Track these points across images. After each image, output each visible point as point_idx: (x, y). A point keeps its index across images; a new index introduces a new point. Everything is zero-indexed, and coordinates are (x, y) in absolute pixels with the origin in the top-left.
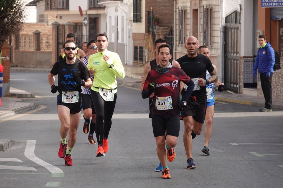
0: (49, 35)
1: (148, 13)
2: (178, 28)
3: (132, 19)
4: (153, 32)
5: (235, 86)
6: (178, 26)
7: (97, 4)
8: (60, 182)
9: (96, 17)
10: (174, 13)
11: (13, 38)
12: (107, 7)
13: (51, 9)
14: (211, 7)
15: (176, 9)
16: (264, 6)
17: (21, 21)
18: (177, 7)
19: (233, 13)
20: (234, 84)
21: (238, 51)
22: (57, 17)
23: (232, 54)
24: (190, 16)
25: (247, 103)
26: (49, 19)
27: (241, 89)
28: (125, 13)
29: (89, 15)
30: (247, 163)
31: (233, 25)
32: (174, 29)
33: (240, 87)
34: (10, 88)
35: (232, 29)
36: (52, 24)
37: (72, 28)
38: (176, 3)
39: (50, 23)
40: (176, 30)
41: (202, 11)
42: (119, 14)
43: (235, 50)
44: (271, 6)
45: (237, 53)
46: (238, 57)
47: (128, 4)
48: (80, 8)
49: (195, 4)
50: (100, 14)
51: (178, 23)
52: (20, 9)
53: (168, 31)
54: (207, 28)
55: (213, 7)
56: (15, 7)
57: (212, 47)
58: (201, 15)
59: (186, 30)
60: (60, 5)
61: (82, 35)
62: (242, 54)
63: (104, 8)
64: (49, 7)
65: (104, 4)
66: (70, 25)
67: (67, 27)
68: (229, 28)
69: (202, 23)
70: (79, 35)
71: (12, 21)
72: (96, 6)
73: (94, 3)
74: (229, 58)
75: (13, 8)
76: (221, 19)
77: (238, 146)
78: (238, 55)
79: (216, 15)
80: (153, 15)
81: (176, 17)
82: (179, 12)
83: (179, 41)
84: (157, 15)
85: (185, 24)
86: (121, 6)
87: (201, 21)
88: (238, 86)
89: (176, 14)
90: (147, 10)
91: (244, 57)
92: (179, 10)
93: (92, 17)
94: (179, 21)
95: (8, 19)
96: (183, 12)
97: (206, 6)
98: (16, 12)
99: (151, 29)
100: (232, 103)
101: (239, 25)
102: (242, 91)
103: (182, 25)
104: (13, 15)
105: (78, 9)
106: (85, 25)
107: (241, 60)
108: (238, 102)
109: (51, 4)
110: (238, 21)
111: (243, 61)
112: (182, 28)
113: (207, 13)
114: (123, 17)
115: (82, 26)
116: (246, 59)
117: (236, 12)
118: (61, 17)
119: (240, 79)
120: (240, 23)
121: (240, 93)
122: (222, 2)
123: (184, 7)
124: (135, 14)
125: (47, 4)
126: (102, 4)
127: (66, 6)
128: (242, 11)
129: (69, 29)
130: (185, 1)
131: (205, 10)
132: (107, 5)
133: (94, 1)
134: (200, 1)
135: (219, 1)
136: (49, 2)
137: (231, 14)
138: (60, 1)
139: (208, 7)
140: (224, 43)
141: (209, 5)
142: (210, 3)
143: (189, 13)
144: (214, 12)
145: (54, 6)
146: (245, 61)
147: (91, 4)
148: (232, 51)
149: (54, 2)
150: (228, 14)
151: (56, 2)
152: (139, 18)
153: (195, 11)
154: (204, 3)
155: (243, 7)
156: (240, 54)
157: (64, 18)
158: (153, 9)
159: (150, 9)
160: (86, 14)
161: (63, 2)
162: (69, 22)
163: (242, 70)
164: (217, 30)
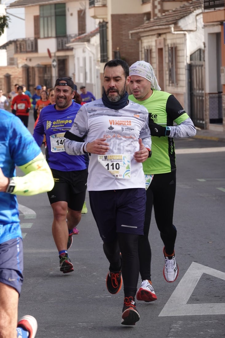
0: (20, 78)
1: (115, 53)
3: (100, 59)
5: (201, 122)
7: (65, 46)
8: (32, 224)
9: (64, 58)
10: (140, 53)
12: (75, 49)
13: (21, 52)
14: (175, 45)
15: (142, 48)
18: (143, 47)
19: (197, 50)
20: (200, 120)
21: (203, 88)
22: (26, 60)
23: (198, 91)
24: (155, 55)
25: (214, 139)
26: (19, 61)
27: (207, 125)
28: (93, 54)
29: (58, 57)
30: (214, 199)
31: (198, 62)
33: (206, 123)
35: (196, 66)
36: (23, 67)
37: (41, 70)
38: (142, 43)
39: (20, 66)
41: (167, 49)
42: (87, 55)
43: (201, 87)
45: (202, 90)
46: (203, 94)
47: (95, 44)
48: (49, 51)
49: (160, 43)
50: (68, 56)
54: (172, 67)
55: (178, 45)
57: (177, 84)
60: (29, 48)
61: (51, 77)
62: (207, 90)
63: (71, 49)
64: (19, 49)
65: (72, 45)
66: (39, 67)
67: (36, 70)
68: (194, 66)
69: (167, 61)
70: (49, 77)
72: (64, 48)
73: (62, 45)
74: (195, 95)
76: (185, 57)
77: (205, 182)
78: (203, 92)
79: (180, 53)
80: (119, 55)
81: (142, 56)
82: (145, 52)
84: (123, 55)
86: (89, 46)
87: (166, 60)
88: (204, 122)
89: (142, 53)
90: (114, 50)
91: (209, 94)
92: (145, 50)
93: (61, 58)
96: (149, 51)
100: (199, 139)
101: (203, 62)
102: (208, 126)
105: (46, 52)
106: (54, 67)
107: (206, 97)
108: (204, 138)
109: (20, 47)
110: (202, 59)
111: (208, 97)
113: (172, 52)
114: (90, 58)
115: (51, 67)
116: (211, 95)
117: (200, 50)
118: (30, 60)
119: (206, 115)
120: (204, 61)
121: (206, 129)
122: (186, 40)
123: (149, 46)
124: (102, 54)
125: (17, 47)
126: (70, 46)
127: (35, 48)
128: (205, 49)
129: (39, 71)
130: (150, 40)
131: (170, 49)
132: (74, 47)
133: (62, 43)
134: (165, 40)
135: (183, 39)
136: (18, 46)
137: (195, 52)
138: (29, 44)
139: (172, 46)
140: (190, 80)
141: (174, 44)
142: (174, 41)
143: (154, 52)
144: (179, 50)
145: (24, 49)
146: (210, 98)
147: (59, 46)
148: (198, 88)
149: (23, 45)
150: (193, 52)
151: (25, 46)
152: (105, 58)
153: (160, 50)
154: (169, 42)
155: (207, 45)
156: (205, 91)
157: (33, 61)
158: (119, 49)
159: (117, 49)
160: (55, 56)
161: (32, 45)
162: (38, 65)
163: (208, 107)
164: (182, 68)
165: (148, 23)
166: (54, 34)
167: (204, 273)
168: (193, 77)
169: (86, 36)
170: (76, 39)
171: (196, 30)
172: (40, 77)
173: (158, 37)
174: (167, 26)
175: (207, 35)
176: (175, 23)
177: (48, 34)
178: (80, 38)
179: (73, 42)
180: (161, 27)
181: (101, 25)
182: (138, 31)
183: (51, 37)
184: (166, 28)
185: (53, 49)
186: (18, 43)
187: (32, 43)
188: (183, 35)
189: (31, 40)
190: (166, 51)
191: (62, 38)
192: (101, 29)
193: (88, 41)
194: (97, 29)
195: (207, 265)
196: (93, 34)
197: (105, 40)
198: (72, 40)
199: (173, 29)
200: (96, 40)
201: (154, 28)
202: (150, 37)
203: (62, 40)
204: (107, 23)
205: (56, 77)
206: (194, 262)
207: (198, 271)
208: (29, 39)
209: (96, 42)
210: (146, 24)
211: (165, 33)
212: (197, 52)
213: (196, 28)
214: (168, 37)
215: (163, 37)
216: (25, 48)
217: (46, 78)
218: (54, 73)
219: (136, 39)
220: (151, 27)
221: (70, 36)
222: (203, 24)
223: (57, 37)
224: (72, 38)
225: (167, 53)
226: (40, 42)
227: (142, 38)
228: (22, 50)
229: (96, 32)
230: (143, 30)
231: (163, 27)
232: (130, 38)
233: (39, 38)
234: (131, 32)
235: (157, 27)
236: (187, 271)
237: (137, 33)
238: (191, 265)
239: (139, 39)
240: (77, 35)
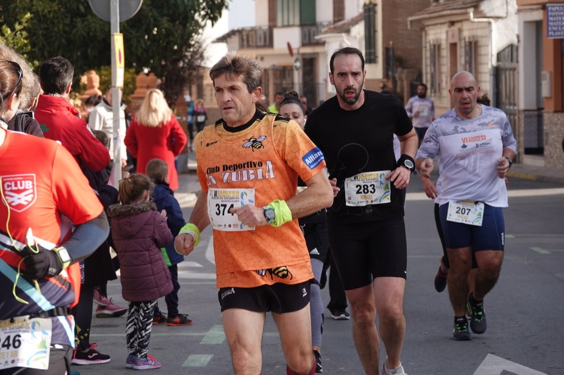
1: (386, 50)
2: (429, 70)
4: (394, 78)
6: (429, 69)
7: (314, 39)
9: (312, 56)
10: (424, 50)
11: (194, 89)
12: (329, 43)
13: (249, 46)
14: (475, 39)
15: (426, 43)
16: (551, 36)
17: (203, 64)
18: (428, 41)
19: (508, 47)
21: (516, 102)
22: (257, 57)
24: (445, 53)
25: (530, 177)
27: (521, 157)
29: (303, 54)
30: (526, 263)
31: (508, 65)
32: (424, 71)
34: (189, 161)
35: (506, 70)
37: (278, 73)
38: (426, 35)
40: (427, 73)
41: (463, 45)
43: (512, 101)
44: (561, 36)
45: (514, 105)
46: (515, 110)
47: (358, 37)
48: (289, 46)
49: (453, 36)
50: (317, 54)
51: (429, 62)
52: (200, 47)
53: (415, 76)
55: (479, 39)
56: (193, 45)
58: (461, 52)
59: (440, 73)
60: (260, 41)
61: (293, 84)
62: (522, 106)
63: (322, 44)
64: (245, 43)
65: (323, 38)
66: (275, 69)
67: (271, 73)
68: (502, 69)
69: (463, 61)
70: (289, 84)
71: (190, 66)
72: (313, 41)
73: (310, 37)
75: (190, 46)
76: (490, 56)
78: (516, 108)
79: (482, 51)
80: (393, 52)
81: (426, 54)
82: (430, 48)
83: (431, 89)
84: (399, 53)
85: (440, 65)
86: (348, 40)
87: (461, 60)
89: (426, 51)
90: (385, 46)
91: (525, 111)
92: (430, 45)
93: (307, 57)
94: (431, 61)
95: (184, 62)
96: (437, 48)
97: (469, 38)
98: (195, 53)
99: (390, 73)
101: (517, 64)
102: (523, 159)
103: (434, 66)
104: (192, 56)
105: (286, 47)
106: (297, 69)
107: (520, 115)
108: (516, 176)
109: (248, 40)
110: (515, 59)
111: (523, 116)
112: (435, 70)
113: (470, 49)
115: (292, 70)
116: (527, 113)
117: (511, 46)
118: (262, 59)
119: (519, 142)
120: (517, 62)
121: (519, 162)
122: (491, 31)
123: (437, 40)
124: (368, 51)
125: (243, 40)
126: (320, 39)
127: (269, 42)
128: (520, 44)
129: (275, 75)
130: (439, 31)
131: (467, 44)
132: (327, 40)
133: (309, 34)
134: (460, 31)
135: (488, 30)
136: (245, 37)
137: (504, 50)
138: (260, 35)
139: (471, 40)
140: (496, 91)
141: (474, 37)
142: (474, 33)
143: (444, 49)
144: (480, 46)
145: (252, 42)
146: (526, 117)
147: (305, 39)
148: (507, 102)
149: (252, 36)
150: (501, 49)
151: (254, 37)
152: (372, 57)
153: (453, 46)
154: (466, 34)
155: (522, 39)
156: (518, 107)
157: (266, 60)
158: (393, 44)
159: (389, 44)
160: (298, 53)
161: (265, 37)
162: (274, 65)
163: (522, 130)
164: (485, 73)
165: (436, 6)
166: (297, 22)
167: (504, 370)
168: (501, 86)
169: (344, 24)
170: (330, 29)
171: (506, 17)
172: (275, 84)
173: (450, 27)
174: (463, 11)
175: (522, 24)
176: (476, 7)
177: (288, 21)
178: (335, 28)
179: (326, 32)
180: (454, 12)
181: (367, 8)
182: (421, 17)
183: (293, 26)
184: (462, 14)
185: (296, 43)
186: (244, 33)
187: (265, 33)
188: (487, 24)
189: (263, 30)
190: (461, 47)
191: (310, 27)
192: (367, 14)
193: (348, 31)
194: (361, 15)
195: (509, 359)
196: (355, 22)
197: (372, 31)
198: (324, 30)
199: (471, 15)
200: (359, 30)
201: (445, 13)
202: (439, 26)
203: (309, 30)
204: (375, 5)
205: (300, 84)
206: (492, 353)
207: (495, 367)
208: (260, 28)
209: (359, 34)
210: (433, 7)
211: (460, 21)
212: (507, 50)
213: (507, 13)
214: (466, 26)
215: (457, 26)
216: (254, 40)
217: (284, 86)
218: (297, 78)
219: (418, 29)
220: (440, 11)
221: (321, 24)
222: (516, 7)
223: (302, 25)
224: (324, 26)
225: (463, 50)
226: (276, 32)
227: (427, 29)
228: (251, 43)
229: (359, 18)
230: (427, 16)
231: (458, 11)
232: (409, 27)
233: (275, 26)
234: (410, 19)
235: (449, 12)
236: (479, 368)
237: (419, 21)
238: (486, 358)
239: (423, 29)
240: (332, 22)
